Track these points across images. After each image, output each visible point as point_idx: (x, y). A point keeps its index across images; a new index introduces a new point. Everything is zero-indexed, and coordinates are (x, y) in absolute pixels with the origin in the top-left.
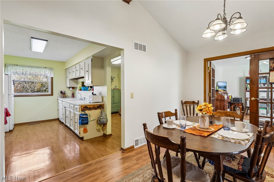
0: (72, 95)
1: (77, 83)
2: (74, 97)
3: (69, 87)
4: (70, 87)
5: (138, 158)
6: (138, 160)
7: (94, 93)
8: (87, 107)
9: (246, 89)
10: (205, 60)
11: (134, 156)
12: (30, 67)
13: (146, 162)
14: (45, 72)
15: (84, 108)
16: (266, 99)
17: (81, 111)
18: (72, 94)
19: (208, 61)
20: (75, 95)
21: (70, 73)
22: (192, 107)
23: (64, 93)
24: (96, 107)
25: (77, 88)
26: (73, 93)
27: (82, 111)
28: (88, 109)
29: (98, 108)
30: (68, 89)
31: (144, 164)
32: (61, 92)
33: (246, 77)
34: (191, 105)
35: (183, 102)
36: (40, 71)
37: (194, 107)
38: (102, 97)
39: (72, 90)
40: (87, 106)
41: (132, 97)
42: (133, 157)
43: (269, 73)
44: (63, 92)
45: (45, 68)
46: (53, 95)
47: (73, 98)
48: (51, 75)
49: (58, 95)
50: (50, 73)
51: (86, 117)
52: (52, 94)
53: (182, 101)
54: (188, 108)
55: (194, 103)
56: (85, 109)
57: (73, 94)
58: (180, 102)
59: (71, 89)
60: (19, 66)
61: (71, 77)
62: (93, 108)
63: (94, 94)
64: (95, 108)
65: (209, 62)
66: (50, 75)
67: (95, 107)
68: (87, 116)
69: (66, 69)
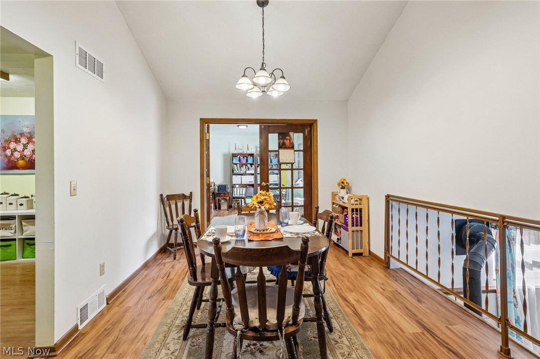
5: (112, 344)
6: (115, 349)
9: (233, 172)
10: (202, 121)
11: (95, 348)
13: (138, 342)
16: (253, 185)
19: (206, 123)
22: (180, 205)
31: (138, 348)
33: (233, 154)
34: (179, 202)
35: (164, 196)
37: (183, 204)
41: (73, 192)
42: (94, 351)
43: (278, 151)
53: (161, 195)
54: (173, 207)
55: (183, 197)
58: (159, 197)
65: (206, 125)
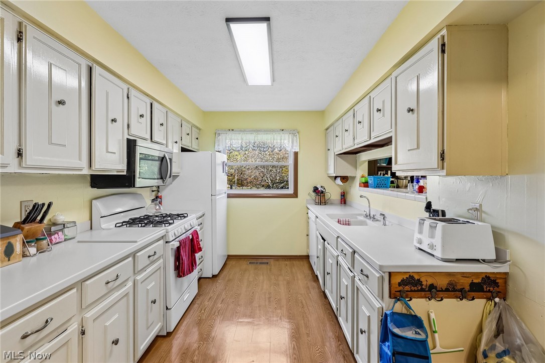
0: (341, 200)
1: (355, 165)
2: (345, 203)
3: (334, 175)
4: (336, 177)
7: (434, 207)
8: (419, 282)
12: (254, 131)
14: (281, 140)
15: (403, 283)
17: (390, 297)
18: (341, 196)
20: (348, 199)
21: (337, 136)
23: (322, 192)
24: (465, 283)
25: (354, 178)
26: (344, 192)
27: (396, 295)
28: (422, 290)
29: (473, 294)
30: (330, 181)
32: (316, 190)
36: (272, 139)
38: (493, 232)
39: (341, 183)
40: (416, 277)
44: (319, 189)
45: (282, 130)
46: (297, 197)
47: (343, 205)
48: (294, 148)
49: (309, 198)
50: (292, 142)
51: (418, 337)
52: (295, 195)
56: (407, 288)
57: (344, 196)
59: (339, 181)
60: (236, 131)
61: (341, 148)
62: (447, 290)
63: (436, 212)
64: (461, 290)
66: (292, 147)
67: (459, 287)
68: (422, 337)
69: (327, 129)
